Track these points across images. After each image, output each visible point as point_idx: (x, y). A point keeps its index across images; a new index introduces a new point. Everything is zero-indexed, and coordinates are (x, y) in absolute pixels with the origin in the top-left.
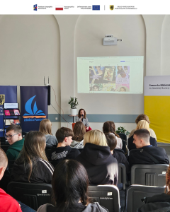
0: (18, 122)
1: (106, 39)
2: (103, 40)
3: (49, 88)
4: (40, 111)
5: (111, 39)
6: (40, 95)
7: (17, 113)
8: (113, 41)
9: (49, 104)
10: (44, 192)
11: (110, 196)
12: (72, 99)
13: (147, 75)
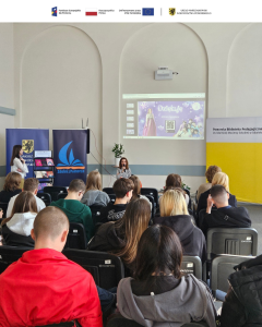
0: (51, 174)
1: (160, 72)
2: (154, 73)
3: (88, 132)
4: (78, 161)
5: (165, 72)
6: (77, 141)
7: (50, 163)
8: (168, 75)
9: (88, 152)
10: (108, 262)
11: (190, 268)
12: (117, 147)
13: (210, 116)
